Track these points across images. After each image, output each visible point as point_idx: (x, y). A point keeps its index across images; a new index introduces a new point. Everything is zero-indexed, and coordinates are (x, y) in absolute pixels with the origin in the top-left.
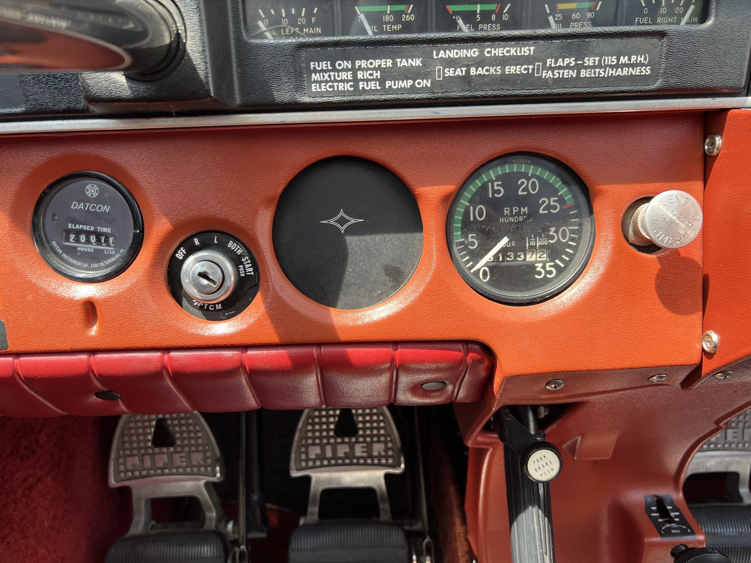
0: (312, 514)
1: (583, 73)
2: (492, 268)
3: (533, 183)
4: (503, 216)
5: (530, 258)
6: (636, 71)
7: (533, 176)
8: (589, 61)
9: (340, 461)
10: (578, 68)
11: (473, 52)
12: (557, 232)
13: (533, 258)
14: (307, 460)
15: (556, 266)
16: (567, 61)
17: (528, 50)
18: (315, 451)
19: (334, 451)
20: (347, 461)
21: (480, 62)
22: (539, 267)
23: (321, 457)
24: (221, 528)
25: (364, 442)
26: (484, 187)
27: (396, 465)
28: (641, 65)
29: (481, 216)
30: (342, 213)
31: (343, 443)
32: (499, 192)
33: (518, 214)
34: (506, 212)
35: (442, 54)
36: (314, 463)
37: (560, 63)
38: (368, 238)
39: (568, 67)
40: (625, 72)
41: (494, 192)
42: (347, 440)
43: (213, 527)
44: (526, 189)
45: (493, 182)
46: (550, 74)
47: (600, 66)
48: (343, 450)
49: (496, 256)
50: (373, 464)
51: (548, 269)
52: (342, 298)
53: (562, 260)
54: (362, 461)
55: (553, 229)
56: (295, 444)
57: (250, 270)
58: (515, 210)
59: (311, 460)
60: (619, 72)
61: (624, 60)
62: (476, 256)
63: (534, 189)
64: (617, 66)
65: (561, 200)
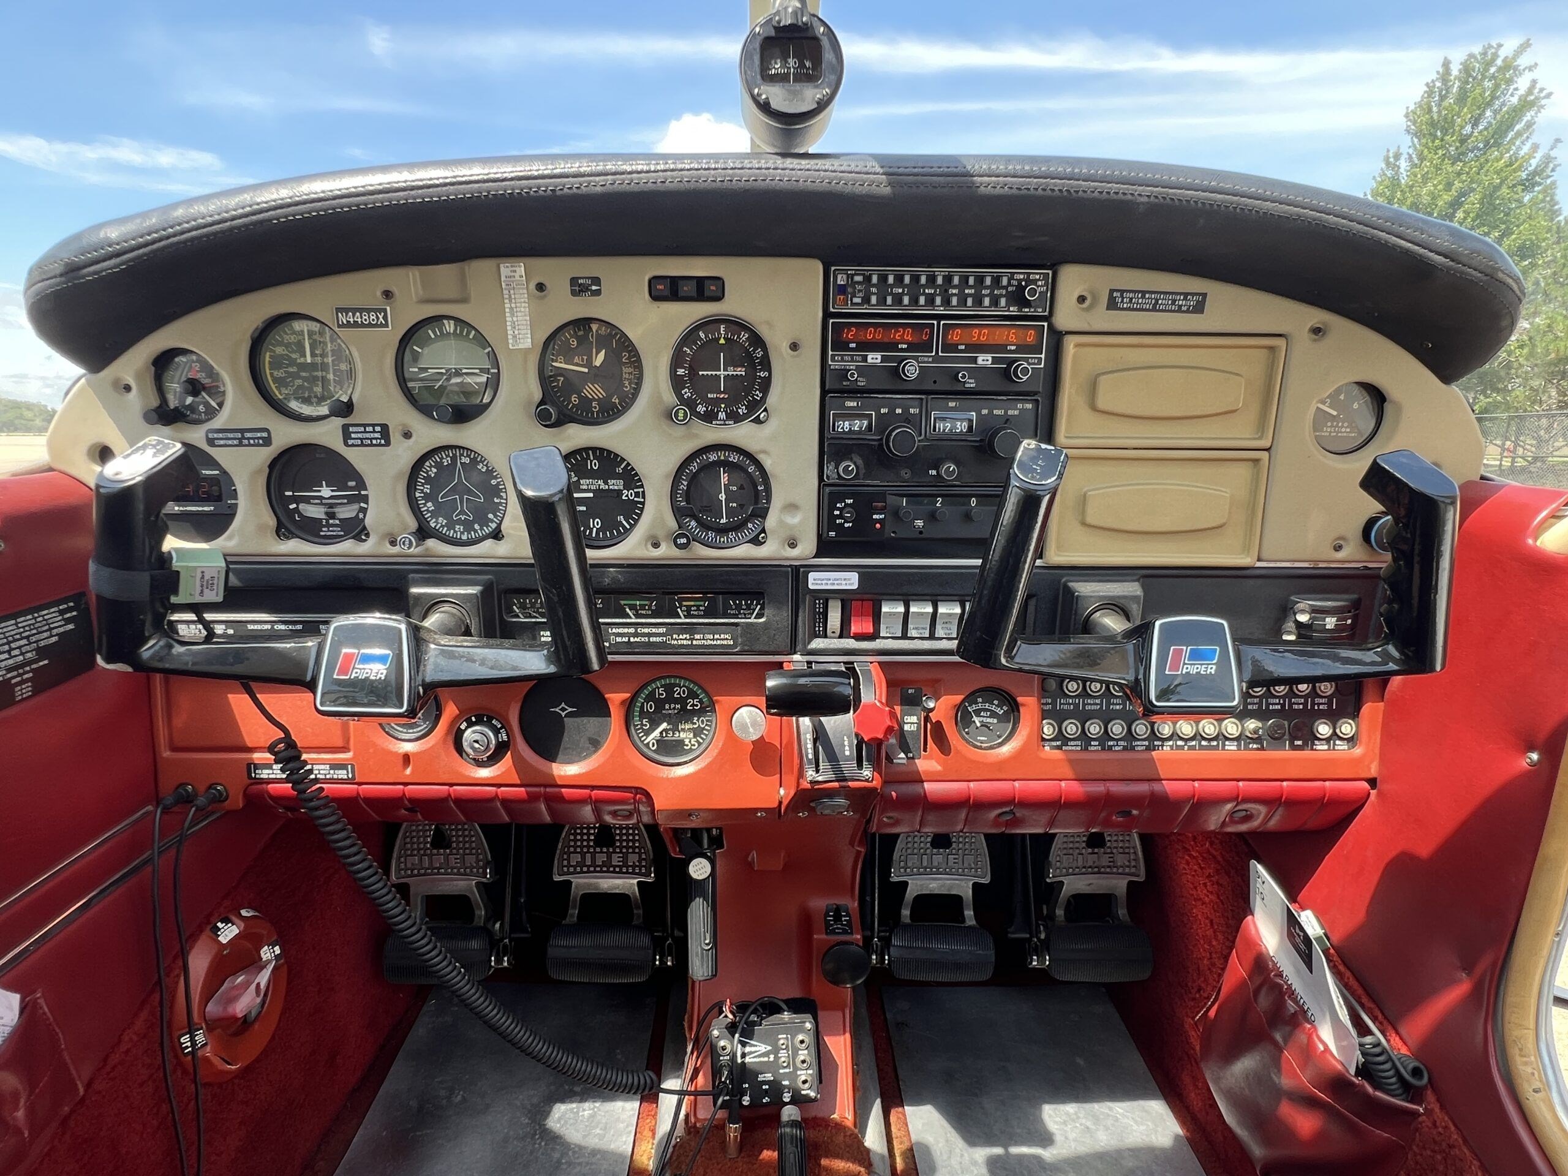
0: (572, 916)
1: (695, 642)
2: (657, 741)
3: (684, 691)
4: (665, 709)
5: (683, 735)
6: (725, 642)
7: (684, 686)
8: (697, 636)
9: (598, 869)
10: (692, 640)
11: (632, 630)
12: (698, 720)
13: (684, 736)
14: (569, 866)
15: (698, 741)
16: (685, 636)
17: (662, 630)
18: (576, 858)
19: (593, 859)
20: (605, 869)
21: (636, 635)
22: (687, 742)
23: (582, 864)
24: (489, 926)
25: (621, 852)
26: (653, 692)
27: (648, 875)
28: (727, 639)
29: (651, 708)
30: (563, 705)
31: (602, 852)
32: (662, 694)
33: (674, 708)
34: (667, 707)
35: (614, 630)
36: (575, 869)
37: (681, 637)
38: (578, 720)
39: (686, 639)
40: (719, 642)
41: (659, 694)
42: (605, 850)
43: (482, 925)
44: (679, 694)
45: (659, 688)
46: (676, 642)
47: (704, 639)
48: (601, 859)
49: (661, 733)
50: (627, 873)
51: (693, 743)
52: (560, 757)
53: (702, 738)
54: (617, 869)
55: (696, 719)
56: (558, 852)
57: (505, 738)
58: (672, 706)
59: (572, 866)
60: (715, 642)
61: (717, 636)
62: (647, 733)
63: (684, 694)
64: (713, 640)
65: (701, 702)
